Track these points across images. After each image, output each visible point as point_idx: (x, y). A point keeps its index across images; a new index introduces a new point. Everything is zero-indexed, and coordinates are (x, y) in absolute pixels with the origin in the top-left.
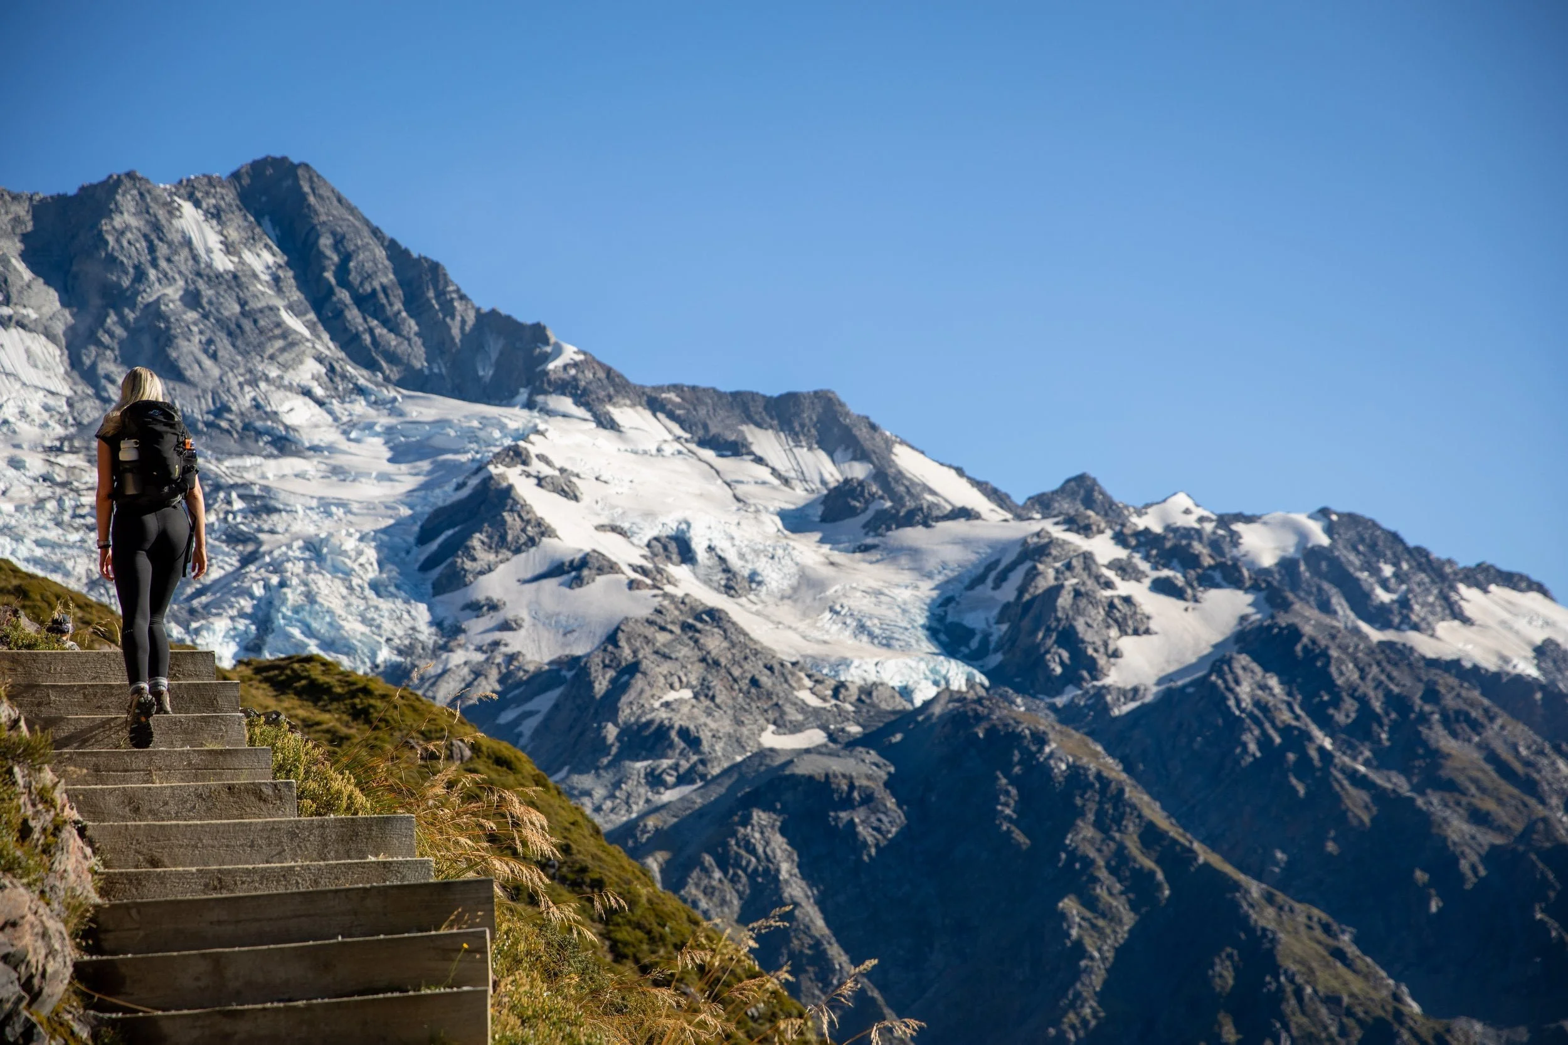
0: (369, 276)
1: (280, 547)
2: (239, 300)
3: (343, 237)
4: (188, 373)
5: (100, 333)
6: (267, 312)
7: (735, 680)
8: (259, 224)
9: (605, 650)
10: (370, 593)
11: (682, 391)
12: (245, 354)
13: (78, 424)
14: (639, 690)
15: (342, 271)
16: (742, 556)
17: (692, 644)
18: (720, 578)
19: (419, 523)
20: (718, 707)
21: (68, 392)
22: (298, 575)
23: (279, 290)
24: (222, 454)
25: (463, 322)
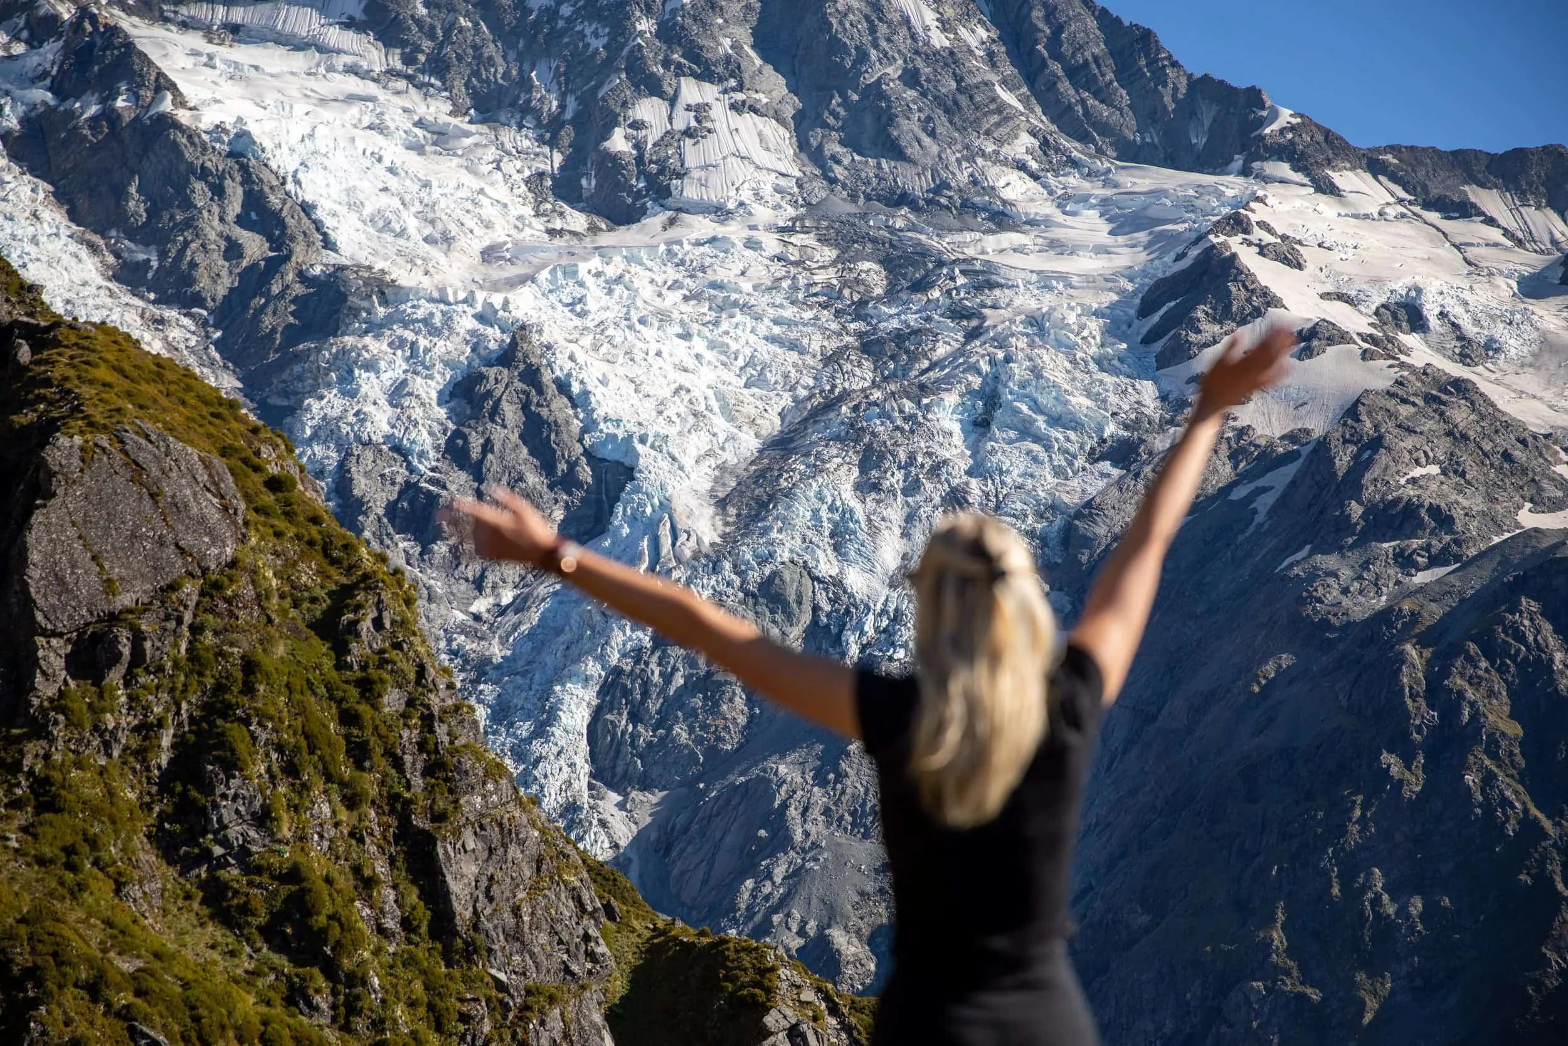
0: (1081, 47)
1: (1003, 322)
2: (955, 75)
3: (1056, 8)
4: (909, 151)
5: (826, 114)
6: (983, 88)
7: (1486, 455)
9: (1345, 424)
10: (1093, 366)
11: (1400, 151)
12: (962, 130)
13: (808, 204)
14: (1383, 466)
15: (1054, 42)
16: (1477, 322)
17: (1437, 417)
18: (1453, 344)
19: (1140, 295)
20: (1469, 483)
21: (797, 173)
22: (1022, 349)
23: (993, 65)
24: (942, 230)
25: (1176, 89)
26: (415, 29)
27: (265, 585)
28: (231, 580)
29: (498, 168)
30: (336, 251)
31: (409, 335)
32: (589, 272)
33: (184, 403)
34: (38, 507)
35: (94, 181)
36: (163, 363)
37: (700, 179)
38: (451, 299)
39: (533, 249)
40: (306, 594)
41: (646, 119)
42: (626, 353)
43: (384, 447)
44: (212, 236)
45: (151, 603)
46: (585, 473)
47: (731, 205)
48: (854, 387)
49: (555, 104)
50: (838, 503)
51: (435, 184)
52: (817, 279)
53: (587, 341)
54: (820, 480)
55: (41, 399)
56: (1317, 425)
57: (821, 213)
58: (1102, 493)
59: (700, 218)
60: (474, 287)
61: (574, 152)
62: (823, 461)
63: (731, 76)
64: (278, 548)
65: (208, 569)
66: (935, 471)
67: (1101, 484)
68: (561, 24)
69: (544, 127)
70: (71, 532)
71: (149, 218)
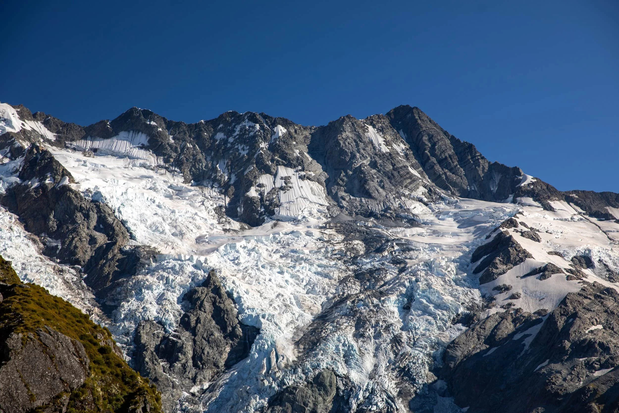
0: (444, 151)
1: (415, 265)
2: (392, 163)
3: (433, 136)
4: (373, 195)
5: (339, 180)
6: (403, 168)
8: (399, 133)
9: (561, 307)
10: (453, 283)
11: (579, 193)
12: (395, 186)
13: (332, 217)
14: (578, 325)
15: (432, 149)
16: (615, 264)
17: (600, 304)
18: (605, 273)
19: (472, 253)
20: (615, 332)
21: (327, 204)
22: (423, 276)
23: (408, 159)
24: (388, 227)
25: (484, 168)
26: (169, 148)
27: (97, 394)
28: (83, 393)
29: (203, 204)
30: (135, 240)
31: (165, 274)
32: (241, 246)
33: (66, 317)
34: (3, 364)
35: (36, 213)
36: (58, 300)
37: (287, 207)
38: (183, 259)
39: (217, 237)
40: (114, 398)
41: (264, 183)
42: (256, 280)
43: (154, 322)
44: (84, 235)
45: (49, 404)
46: (239, 331)
47: (300, 218)
48: (352, 293)
49: (226, 177)
50: (347, 343)
51: (177, 211)
52: (336, 248)
53: (240, 275)
54: (339, 333)
55: (6, 318)
56: (549, 307)
57: (337, 220)
58: (459, 337)
59: (287, 223)
60: (193, 254)
61: (235, 197)
62: (340, 325)
63: (299, 165)
64: (103, 378)
65: (73, 388)
66: (387, 328)
67: (458, 333)
68: (229, 145)
69: (222, 187)
70: (16, 375)
71: (58, 228)
